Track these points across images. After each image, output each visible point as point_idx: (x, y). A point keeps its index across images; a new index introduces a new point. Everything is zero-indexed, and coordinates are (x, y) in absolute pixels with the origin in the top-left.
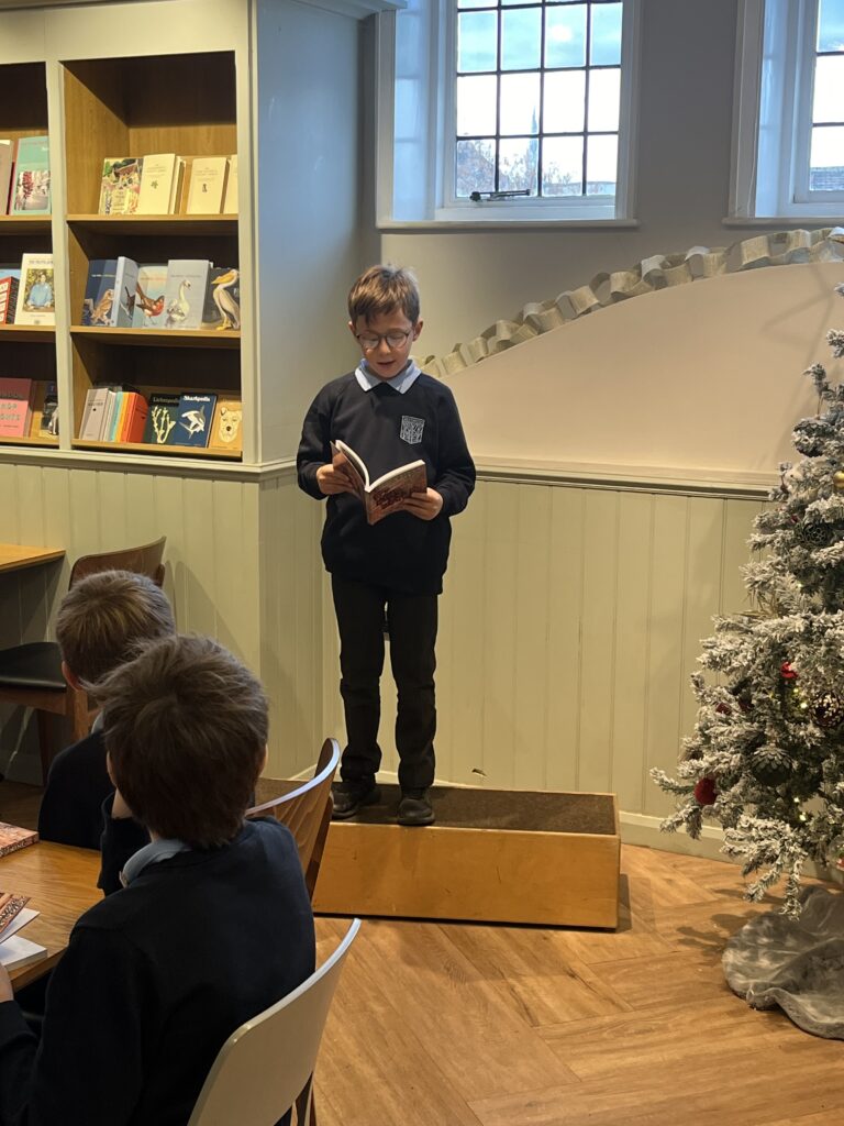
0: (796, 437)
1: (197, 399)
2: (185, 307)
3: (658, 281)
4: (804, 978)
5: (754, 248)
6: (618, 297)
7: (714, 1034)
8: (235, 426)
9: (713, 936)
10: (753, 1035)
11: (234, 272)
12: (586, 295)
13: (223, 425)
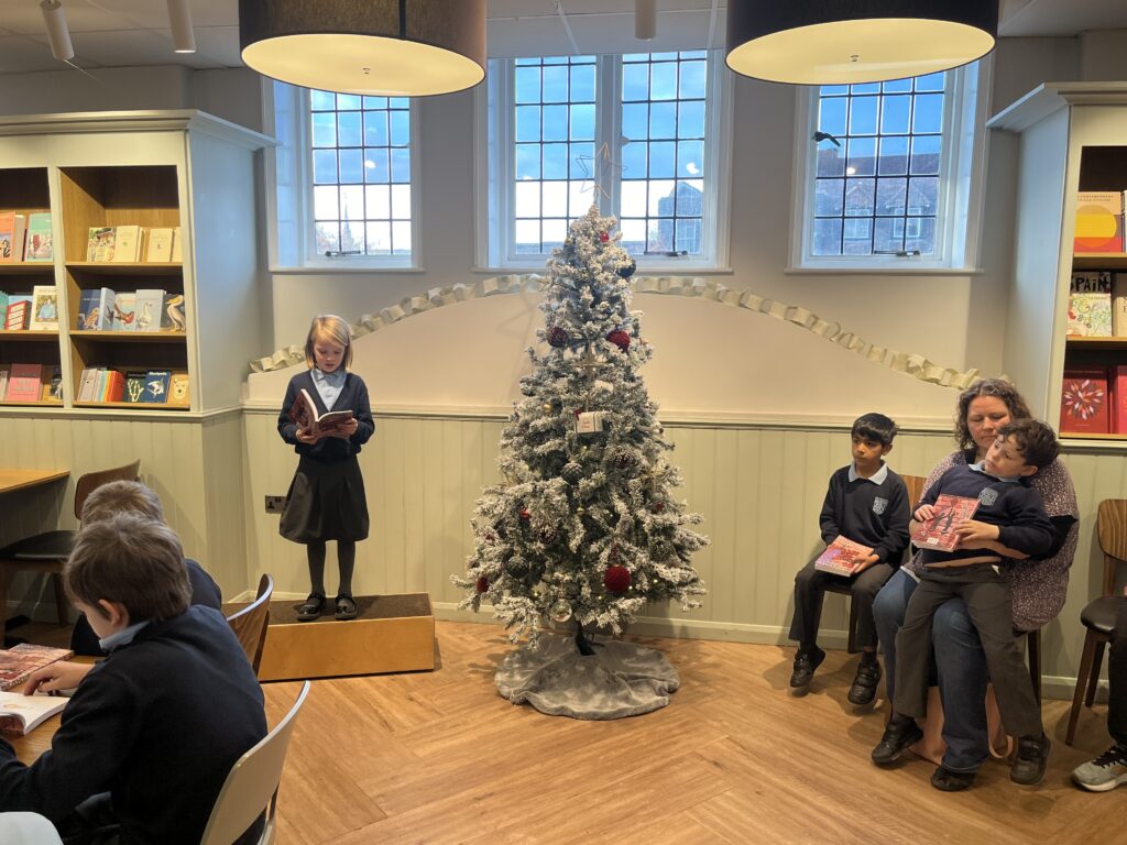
0: (522, 386)
1: (158, 374)
2: (148, 318)
3: (438, 302)
4: (540, 684)
5: (490, 284)
6: (416, 311)
7: (494, 721)
8: (184, 390)
9: (488, 667)
10: (515, 719)
11: (181, 297)
12: (398, 310)
13: (176, 389)
